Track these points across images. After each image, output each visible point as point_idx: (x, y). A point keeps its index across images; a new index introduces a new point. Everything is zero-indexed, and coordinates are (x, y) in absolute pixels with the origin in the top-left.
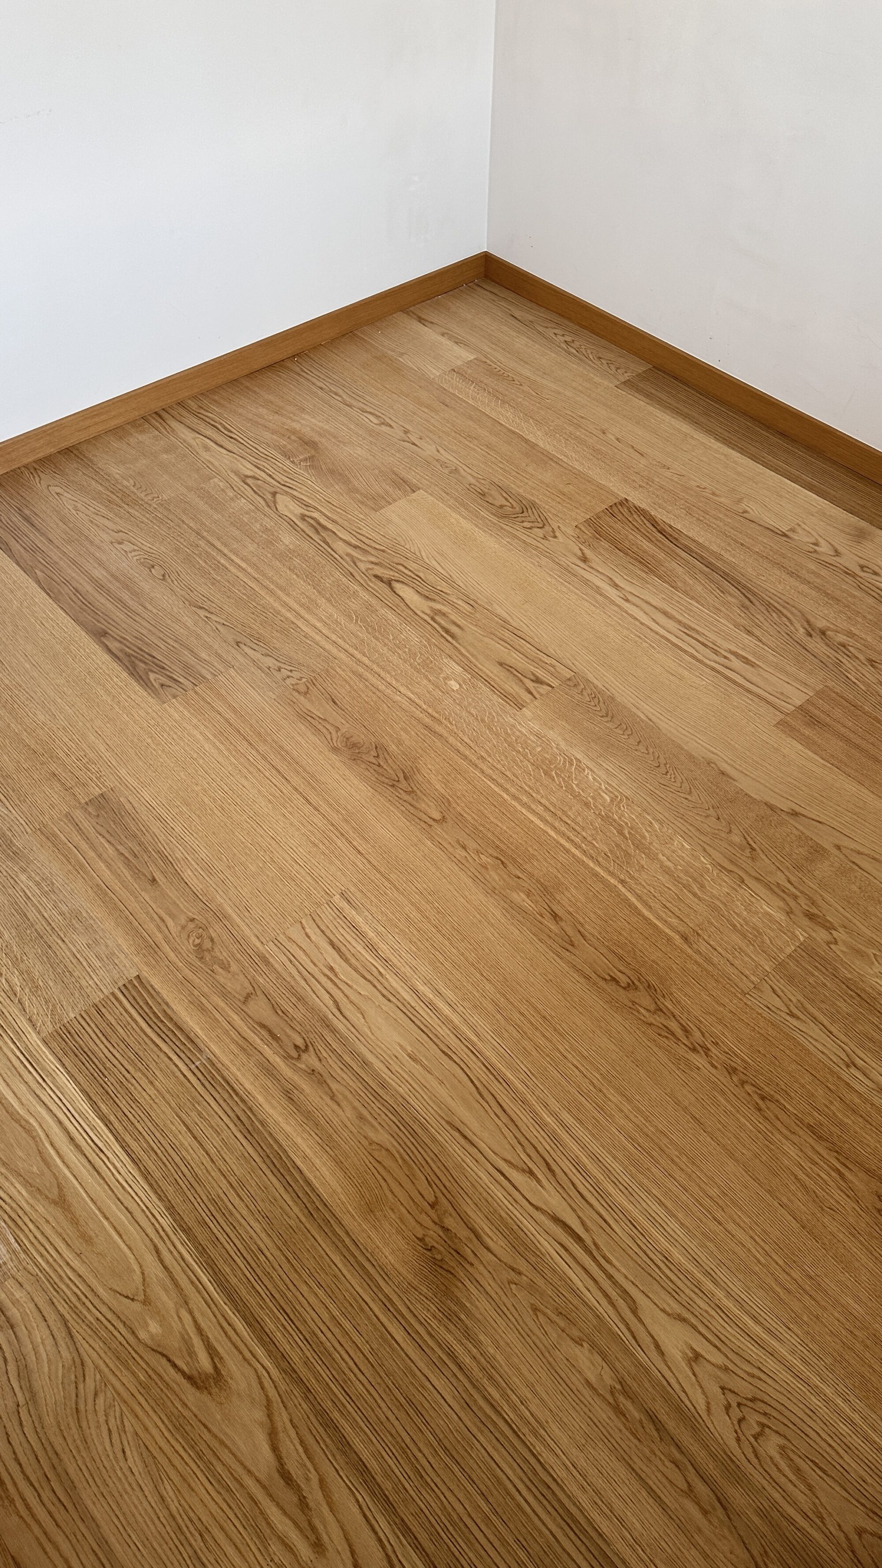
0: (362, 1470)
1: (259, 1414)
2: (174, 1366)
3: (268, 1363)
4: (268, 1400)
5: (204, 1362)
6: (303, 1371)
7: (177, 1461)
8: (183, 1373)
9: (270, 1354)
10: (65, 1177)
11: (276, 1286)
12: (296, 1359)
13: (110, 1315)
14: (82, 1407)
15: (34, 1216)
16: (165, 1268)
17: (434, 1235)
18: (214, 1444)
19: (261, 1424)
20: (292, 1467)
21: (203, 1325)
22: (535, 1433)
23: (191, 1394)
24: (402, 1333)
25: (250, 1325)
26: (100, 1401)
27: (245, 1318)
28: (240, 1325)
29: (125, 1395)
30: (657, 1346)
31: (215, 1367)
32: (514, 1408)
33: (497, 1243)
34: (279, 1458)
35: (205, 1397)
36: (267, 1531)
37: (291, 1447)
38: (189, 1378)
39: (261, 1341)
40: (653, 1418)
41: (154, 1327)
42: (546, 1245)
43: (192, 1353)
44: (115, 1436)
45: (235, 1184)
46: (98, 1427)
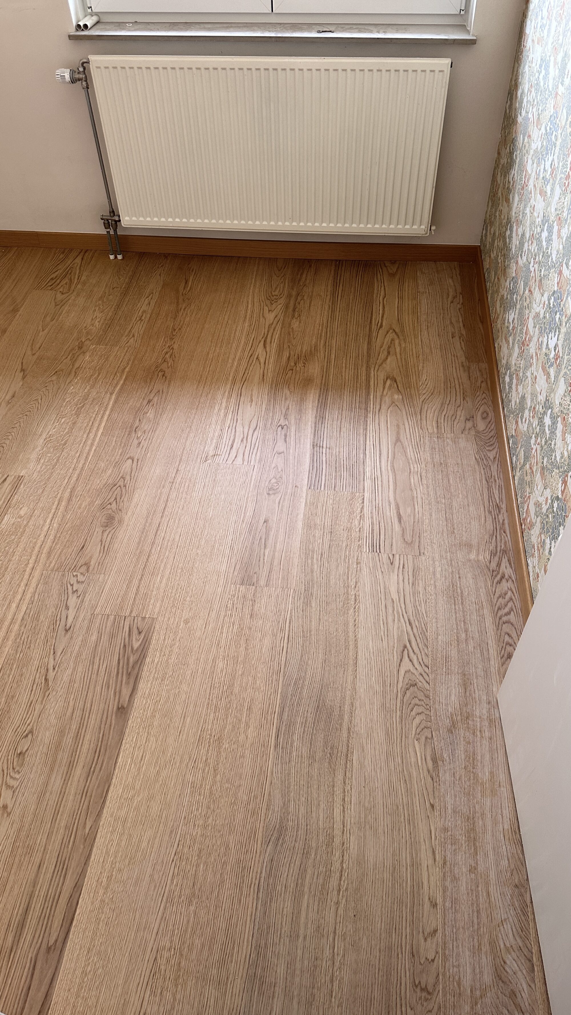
0: (369, 343)
1: (384, 365)
2: (398, 386)
3: (372, 372)
4: (379, 366)
5: (388, 382)
6: (365, 366)
7: (413, 371)
8: (397, 383)
9: (370, 373)
10: (391, 446)
11: (354, 383)
12: (364, 369)
13: (406, 406)
14: (430, 394)
15: (410, 443)
16: (381, 405)
17: (301, 365)
18: (401, 367)
19: (386, 364)
20: (386, 353)
21: (382, 389)
22: (323, 324)
23: (399, 379)
24: (332, 355)
25: (369, 381)
26: (424, 392)
27: (369, 383)
28: (372, 383)
29: (416, 388)
30: (276, 317)
31: (387, 379)
32: (322, 331)
33: (286, 354)
34: (387, 356)
35: (395, 376)
36: (402, 349)
37: (382, 356)
38: (396, 381)
39: (369, 377)
40: (294, 310)
41: (396, 397)
42: (274, 345)
43: (390, 385)
44: (426, 383)
45: (341, 410)
46: (429, 388)
